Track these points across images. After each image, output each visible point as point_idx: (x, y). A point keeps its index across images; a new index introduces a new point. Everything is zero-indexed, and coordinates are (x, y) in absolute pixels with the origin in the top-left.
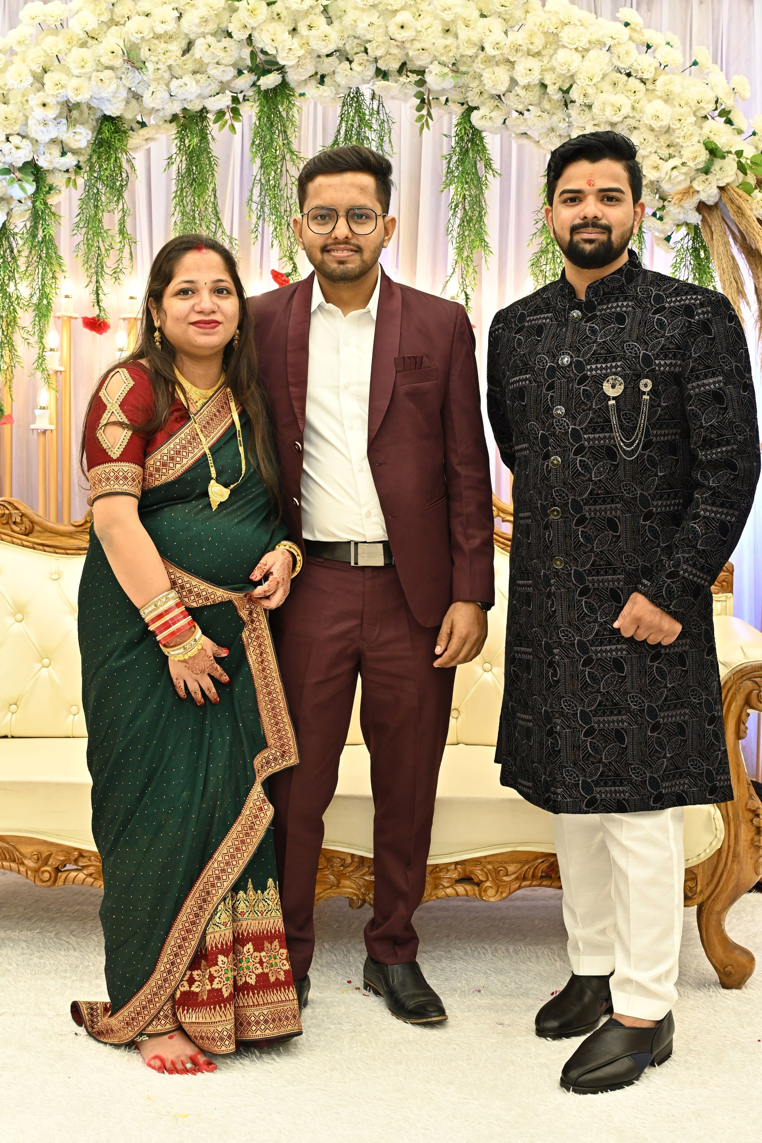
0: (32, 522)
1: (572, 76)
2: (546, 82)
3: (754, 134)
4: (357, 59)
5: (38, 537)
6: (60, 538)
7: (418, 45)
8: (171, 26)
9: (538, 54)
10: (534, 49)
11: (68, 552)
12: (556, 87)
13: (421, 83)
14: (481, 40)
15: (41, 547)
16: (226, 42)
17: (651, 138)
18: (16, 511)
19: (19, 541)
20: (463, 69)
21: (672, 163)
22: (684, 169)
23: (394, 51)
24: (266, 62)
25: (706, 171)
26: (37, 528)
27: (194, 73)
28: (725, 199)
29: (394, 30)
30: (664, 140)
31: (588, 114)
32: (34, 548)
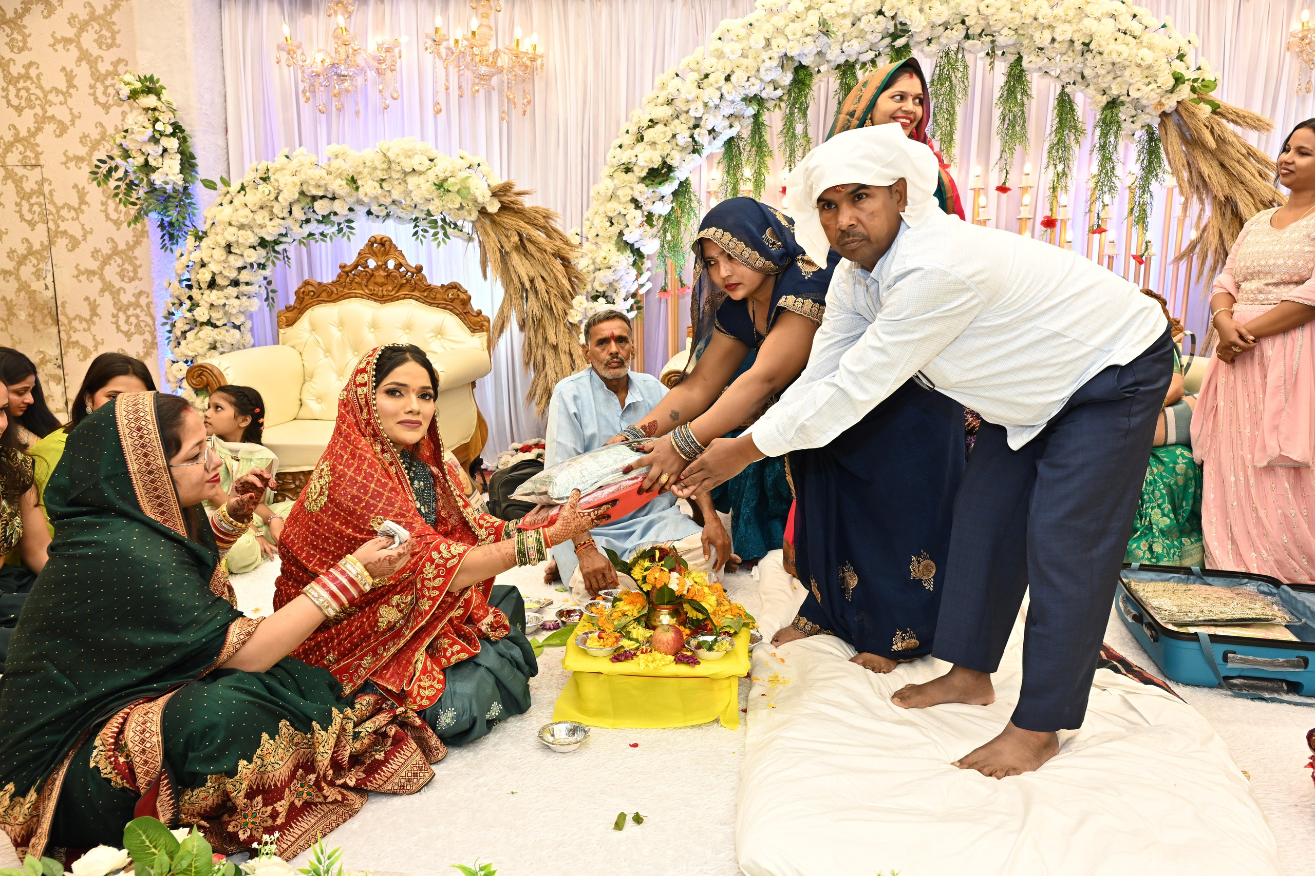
1: (1091, 36)
2: (1075, 39)
3: (1199, 69)
4: (955, 27)
7: (995, 17)
8: (846, 9)
9: (1069, 22)
10: (1068, 18)
12: (1081, 42)
13: (993, 42)
14: (1036, 15)
16: (881, 17)
17: (1138, 71)
20: (1021, 32)
21: (1151, 87)
22: (1159, 91)
23: (982, 22)
24: (902, 31)
25: (1172, 91)
27: (856, 37)
28: (1180, 109)
29: (982, 8)
30: (1146, 73)
31: (1098, 58)
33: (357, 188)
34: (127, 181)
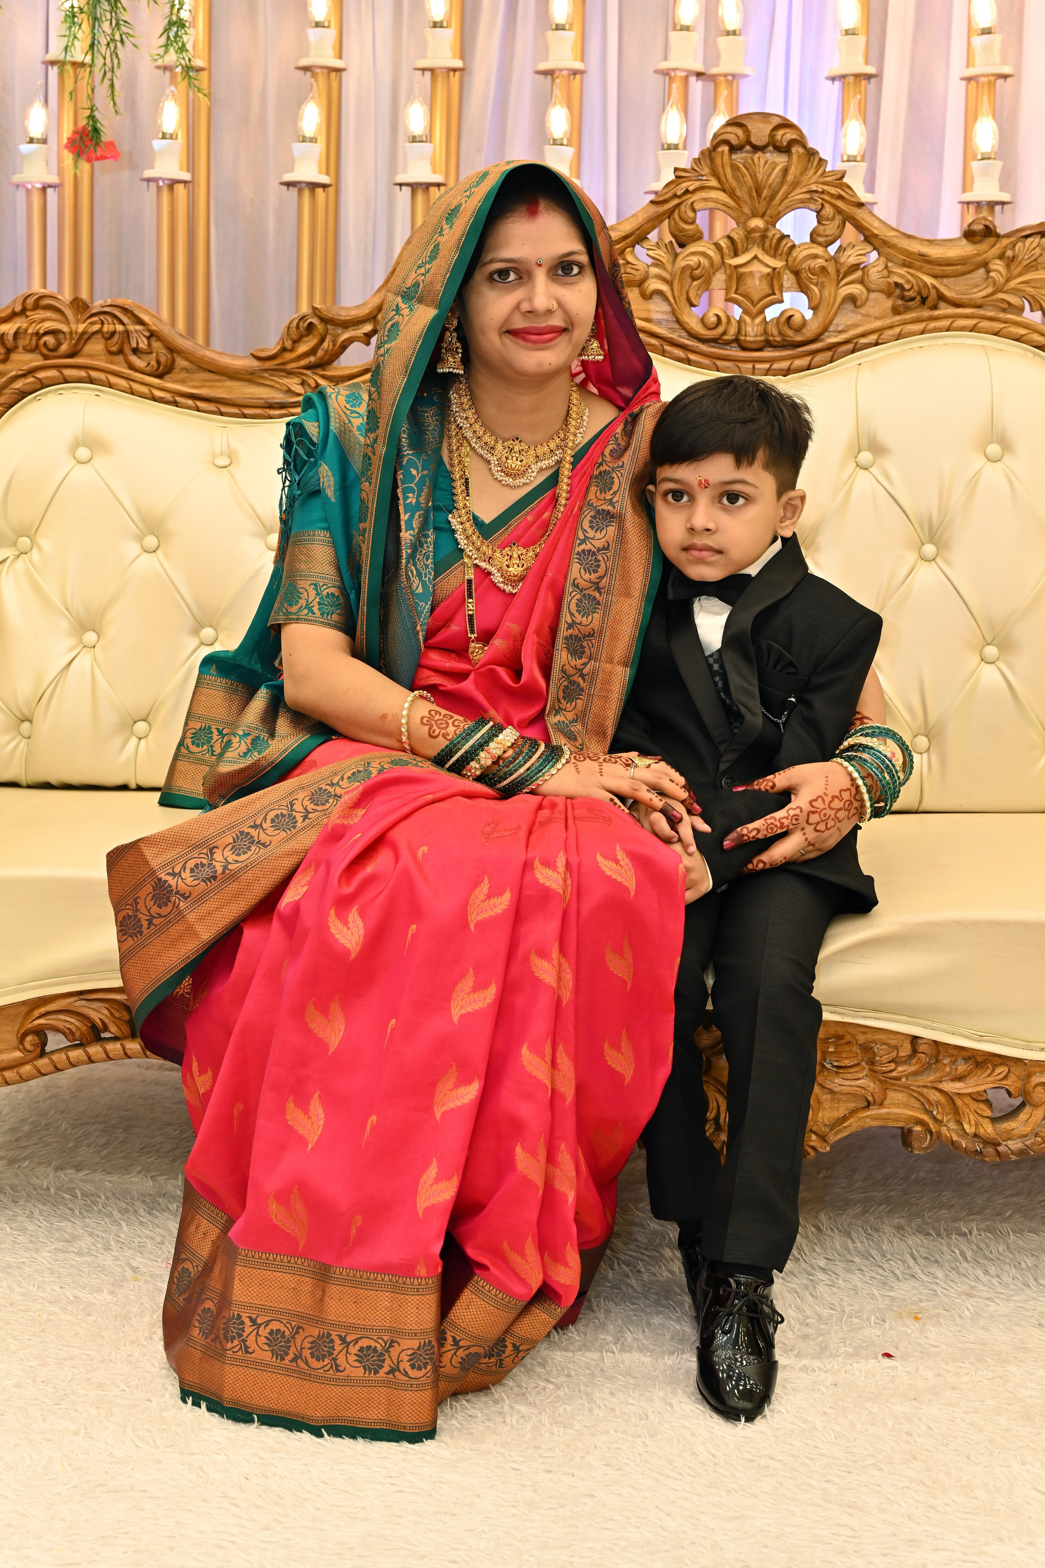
0: (172, 349)
5: (182, 382)
6: (229, 383)
11: (247, 411)
15: (190, 402)
18: (139, 327)
19: (144, 390)
26: (181, 362)
32: (176, 404)
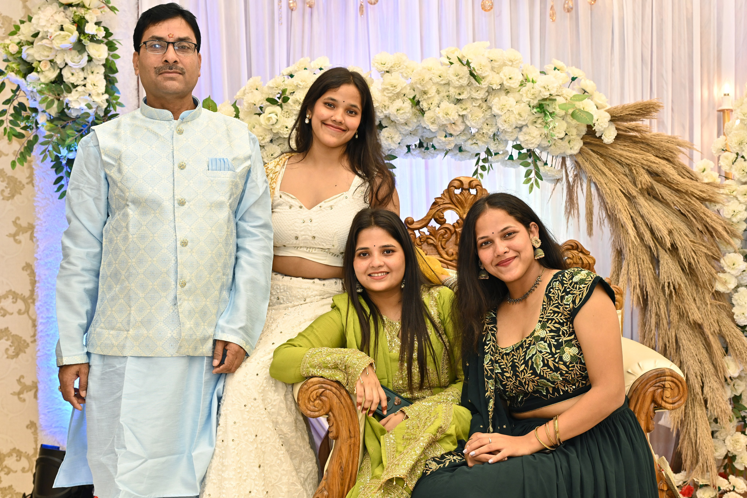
33: (422, 112)
34: (15, 103)
